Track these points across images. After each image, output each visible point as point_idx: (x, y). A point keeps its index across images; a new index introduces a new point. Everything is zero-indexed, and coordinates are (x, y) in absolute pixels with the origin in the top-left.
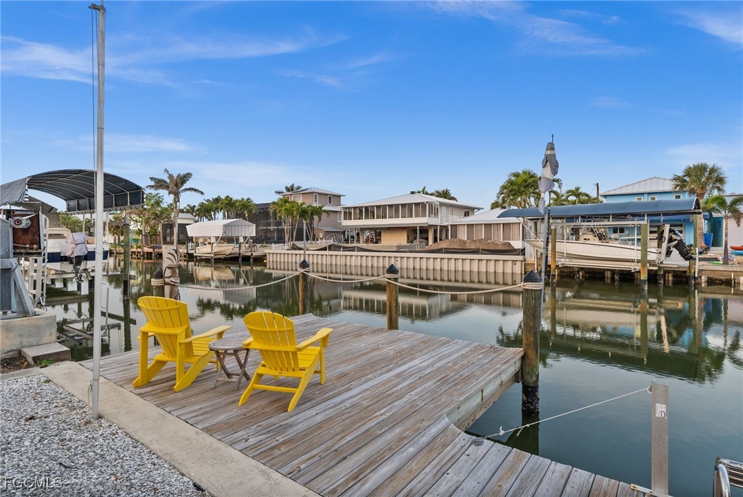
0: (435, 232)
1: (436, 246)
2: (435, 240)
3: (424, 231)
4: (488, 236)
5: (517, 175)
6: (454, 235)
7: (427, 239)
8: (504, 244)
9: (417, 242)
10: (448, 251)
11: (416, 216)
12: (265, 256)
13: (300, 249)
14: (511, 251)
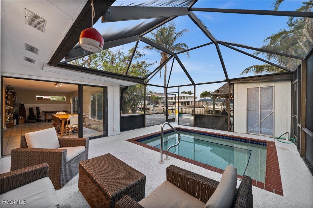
0: (187, 103)
1: (187, 106)
2: (187, 105)
3: (185, 102)
4: (199, 104)
5: (204, 92)
6: (191, 104)
7: (185, 104)
8: (201, 106)
9: (183, 105)
10: (190, 107)
11: (183, 99)
12: (149, 108)
13: (157, 106)
14: (203, 107)
